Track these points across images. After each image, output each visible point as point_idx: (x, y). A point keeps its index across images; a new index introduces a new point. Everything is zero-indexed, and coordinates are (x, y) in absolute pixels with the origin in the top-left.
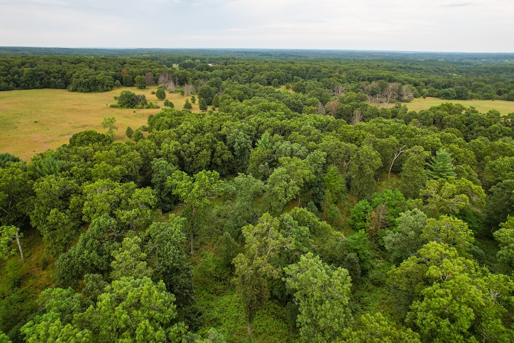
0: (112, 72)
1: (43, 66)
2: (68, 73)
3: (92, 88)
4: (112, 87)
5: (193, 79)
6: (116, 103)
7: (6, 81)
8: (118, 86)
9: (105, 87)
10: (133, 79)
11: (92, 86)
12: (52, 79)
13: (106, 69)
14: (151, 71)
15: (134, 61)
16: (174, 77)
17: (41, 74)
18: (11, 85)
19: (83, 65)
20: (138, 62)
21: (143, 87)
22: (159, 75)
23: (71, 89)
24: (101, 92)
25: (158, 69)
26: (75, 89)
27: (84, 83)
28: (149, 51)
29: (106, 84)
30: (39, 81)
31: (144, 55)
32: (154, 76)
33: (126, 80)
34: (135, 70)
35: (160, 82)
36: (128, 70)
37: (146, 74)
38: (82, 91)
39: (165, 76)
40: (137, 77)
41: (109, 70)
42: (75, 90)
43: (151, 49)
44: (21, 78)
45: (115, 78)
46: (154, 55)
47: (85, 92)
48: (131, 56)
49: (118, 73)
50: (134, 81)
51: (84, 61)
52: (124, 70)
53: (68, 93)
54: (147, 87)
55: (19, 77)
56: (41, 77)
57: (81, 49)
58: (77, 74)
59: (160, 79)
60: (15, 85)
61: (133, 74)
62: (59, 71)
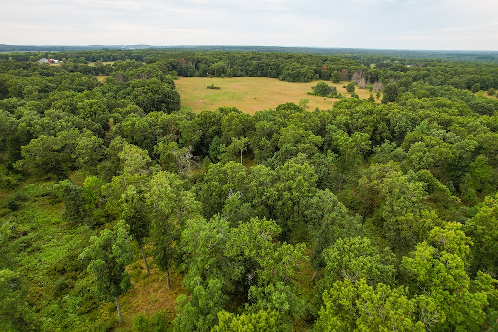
0: (314, 67)
1: (266, 60)
2: (281, 66)
3: (296, 78)
4: (311, 79)
5: (384, 78)
6: (312, 91)
7: (241, 70)
8: (317, 79)
9: (306, 79)
10: (330, 73)
11: (296, 77)
12: (270, 70)
13: (310, 64)
14: (347, 68)
15: (335, 59)
16: (366, 74)
17: (264, 66)
18: (243, 73)
19: (293, 60)
20: (338, 60)
21: (337, 81)
22: (353, 72)
23: (281, 78)
24: (302, 82)
25: (354, 67)
27: (291, 74)
28: (352, 51)
29: (307, 76)
30: (261, 71)
31: (346, 55)
32: (349, 72)
33: (324, 74)
34: (333, 66)
35: (352, 78)
36: (327, 66)
37: (342, 70)
38: (288, 81)
39: (358, 73)
40: (334, 72)
41: (312, 65)
42: (283, 79)
43: (354, 49)
44: (251, 68)
45: (316, 72)
46: (355, 55)
47: (291, 81)
48: (334, 55)
49: (319, 68)
50: (331, 76)
51: (294, 57)
52: (324, 66)
53: (278, 81)
54: (340, 81)
55: (249, 67)
56: (263, 68)
57: (293, 48)
58: (287, 67)
59: (353, 76)
60: (246, 73)
61: (331, 70)
62: (275, 64)
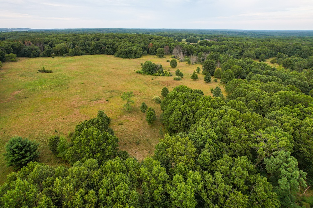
0: (142, 45)
1: (103, 40)
2: (116, 45)
4: (141, 55)
5: (197, 51)
8: (145, 55)
9: (136, 55)
10: (156, 50)
11: (129, 54)
12: (107, 48)
13: (139, 43)
14: (168, 45)
15: (158, 37)
16: (183, 49)
17: (101, 46)
18: (84, 52)
19: (126, 39)
20: (161, 38)
21: (161, 56)
22: (173, 48)
23: (116, 55)
24: (133, 58)
25: (173, 43)
26: (118, 55)
27: (124, 52)
28: (168, 30)
29: (137, 53)
30: (99, 50)
31: (165, 33)
32: (170, 48)
33: (151, 50)
34: (158, 44)
35: (173, 53)
36: (153, 44)
37: (165, 47)
38: (122, 57)
39: (177, 49)
40: (159, 49)
41: (141, 43)
45: (144, 49)
46: (170, 33)
47: (124, 58)
48: (157, 33)
49: (147, 46)
50: (156, 52)
51: (127, 37)
52: (150, 44)
53: (114, 58)
54: (164, 56)
58: (121, 45)
59: (174, 51)
60: (86, 52)
61: (156, 47)
62: (111, 44)
